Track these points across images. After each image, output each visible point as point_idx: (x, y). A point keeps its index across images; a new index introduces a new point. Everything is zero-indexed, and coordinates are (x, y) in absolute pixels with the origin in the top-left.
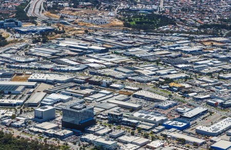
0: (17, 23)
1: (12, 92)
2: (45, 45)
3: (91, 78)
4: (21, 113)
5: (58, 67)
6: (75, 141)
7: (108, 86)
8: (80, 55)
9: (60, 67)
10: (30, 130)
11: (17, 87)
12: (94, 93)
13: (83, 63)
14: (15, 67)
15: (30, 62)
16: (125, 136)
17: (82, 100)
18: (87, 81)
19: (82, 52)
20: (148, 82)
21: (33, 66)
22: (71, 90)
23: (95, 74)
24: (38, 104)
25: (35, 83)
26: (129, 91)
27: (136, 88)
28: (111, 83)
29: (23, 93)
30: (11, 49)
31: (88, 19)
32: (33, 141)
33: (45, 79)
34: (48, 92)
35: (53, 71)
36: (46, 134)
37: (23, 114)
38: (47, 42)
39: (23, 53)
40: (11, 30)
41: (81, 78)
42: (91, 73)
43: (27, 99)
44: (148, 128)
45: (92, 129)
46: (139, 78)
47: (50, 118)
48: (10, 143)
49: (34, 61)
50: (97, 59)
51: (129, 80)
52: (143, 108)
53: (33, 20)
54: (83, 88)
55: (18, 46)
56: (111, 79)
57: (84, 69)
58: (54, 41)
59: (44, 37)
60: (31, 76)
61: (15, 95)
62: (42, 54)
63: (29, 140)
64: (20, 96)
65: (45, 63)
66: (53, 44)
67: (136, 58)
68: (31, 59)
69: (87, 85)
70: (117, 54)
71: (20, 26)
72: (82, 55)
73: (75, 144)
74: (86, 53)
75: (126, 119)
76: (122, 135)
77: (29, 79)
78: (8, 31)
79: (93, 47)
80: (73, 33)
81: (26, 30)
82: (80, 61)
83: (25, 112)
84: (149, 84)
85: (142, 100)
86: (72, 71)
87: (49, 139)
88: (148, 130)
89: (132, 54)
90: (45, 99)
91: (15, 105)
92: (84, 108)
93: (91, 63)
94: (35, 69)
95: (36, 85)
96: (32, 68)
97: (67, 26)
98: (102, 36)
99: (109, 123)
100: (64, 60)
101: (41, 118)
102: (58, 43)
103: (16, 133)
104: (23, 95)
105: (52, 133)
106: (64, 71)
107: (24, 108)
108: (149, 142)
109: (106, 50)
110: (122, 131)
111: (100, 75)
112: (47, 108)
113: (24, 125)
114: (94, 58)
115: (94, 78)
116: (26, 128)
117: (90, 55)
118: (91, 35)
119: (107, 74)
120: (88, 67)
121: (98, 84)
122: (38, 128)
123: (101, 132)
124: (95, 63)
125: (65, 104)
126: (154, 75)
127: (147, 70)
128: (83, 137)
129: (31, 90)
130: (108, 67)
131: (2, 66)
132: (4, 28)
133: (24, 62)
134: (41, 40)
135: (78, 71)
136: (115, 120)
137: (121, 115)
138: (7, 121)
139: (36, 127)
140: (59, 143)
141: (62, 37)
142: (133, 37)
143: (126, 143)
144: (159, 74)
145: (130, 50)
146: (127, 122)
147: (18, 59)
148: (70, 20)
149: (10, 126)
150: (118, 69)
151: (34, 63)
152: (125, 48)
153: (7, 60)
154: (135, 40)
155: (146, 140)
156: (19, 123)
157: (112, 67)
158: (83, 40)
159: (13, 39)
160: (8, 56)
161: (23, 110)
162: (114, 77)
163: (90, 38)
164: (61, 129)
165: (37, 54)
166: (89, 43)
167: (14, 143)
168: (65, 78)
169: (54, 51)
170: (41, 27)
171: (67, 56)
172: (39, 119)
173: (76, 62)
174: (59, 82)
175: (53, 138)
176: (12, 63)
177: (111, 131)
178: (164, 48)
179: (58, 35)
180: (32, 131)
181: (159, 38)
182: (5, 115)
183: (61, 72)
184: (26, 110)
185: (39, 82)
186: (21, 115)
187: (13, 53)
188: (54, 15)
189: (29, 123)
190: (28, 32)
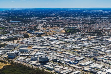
2: (40, 38)
4: (27, 58)
7: (56, 50)
8: (49, 41)
9: (43, 44)
11: (28, 50)
12: (51, 52)
14: (29, 44)
15: (34, 43)
16: (57, 66)
17: (47, 54)
18: (49, 49)
20: (68, 49)
21: (34, 44)
22: (44, 51)
23: (52, 47)
24: (33, 55)
26: (62, 52)
27: (64, 51)
28: (57, 49)
29: (30, 52)
30: (29, 39)
31: (55, 30)
33: (37, 48)
34: (37, 52)
36: (33, 65)
39: (33, 40)
41: (48, 48)
42: (51, 46)
43: (30, 54)
44: (65, 63)
45: (47, 63)
46: (66, 48)
47: (35, 59)
48: (21, 67)
50: (55, 42)
51: (62, 48)
52: (65, 57)
53: (38, 30)
54: (48, 51)
55: (32, 38)
56: (57, 48)
58: (43, 37)
59: (40, 35)
61: (27, 53)
62: (38, 41)
63: (28, 66)
65: (38, 43)
66: (42, 37)
67: (66, 42)
68: (35, 42)
69: (49, 50)
70: (61, 40)
71: (34, 32)
73: (41, 68)
74: (52, 40)
75: (58, 61)
76: (56, 65)
77: (32, 48)
78: (30, 33)
79: (54, 39)
80: (49, 34)
83: (29, 58)
84: (68, 50)
85: (65, 55)
86: (46, 45)
88: (65, 64)
89: (65, 41)
90: (35, 54)
91: (26, 56)
92: (45, 57)
94: (35, 45)
95: (34, 50)
96: (34, 45)
97: (48, 32)
98: (58, 35)
99: (53, 61)
100: (45, 42)
102: (44, 37)
103: (24, 64)
105: (35, 64)
106: (43, 46)
107: (29, 56)
108: (64, 68)
109: (58, 39)
110: (56, 64)
111: (54, 47)
112: (35, 57)
115: (52, 48)
117: (53, 41)
119: (56, 47)
120: (51, 44)
121: (53, 50)
122: (31, 63)
123: (50, 64)
124: (53, 43)
126: (71, 47)
127: (69, 46)
128: (44, 66)
129: (32, 51)
130: (57, 44)
131: (25, 44)
132: (29, 33)
134: (39, 36)
135: (48, 45)
136: (55, 61)
137: (57, 59)
138: (22, 60)
140: (36, 67)
142: (67, 36)
143: (57, 68)
144: (72, 47)
145: (65, 39)
146: (59, 61)
147: (31, 42)
148: (49, 30)
149: (23, 62)
150: (60, 45)
154: (68, 36)
155: (63, 67)
156: (26, 61)
158: (52, 36)
159: (31, 36)
160: (28, 41)
162: (58, 48)
163: (54, 36)
164: (38, 63)
165: (37, 40)
166: (53, 37)
169: (42, 40)
170: (40, 32)
172: (32, 60)
173: (48, 43)
174: (41, 49)
177: (53, 64)
178: (76, 39)
179: (45, 35)
180: (29, 63)
181: (75, 36)
182: (22, 58)
185: (35, 49)
188: (45, 29)
189: (29, 61)
190: (36, 34)
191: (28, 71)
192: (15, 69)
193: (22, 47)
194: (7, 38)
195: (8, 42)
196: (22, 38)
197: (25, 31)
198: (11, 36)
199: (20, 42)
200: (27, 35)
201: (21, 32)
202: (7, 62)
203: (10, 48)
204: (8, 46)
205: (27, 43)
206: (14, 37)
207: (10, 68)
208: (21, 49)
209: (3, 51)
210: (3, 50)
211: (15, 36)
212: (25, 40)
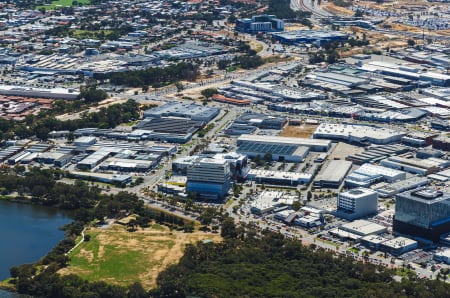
0: (275, 24)
1: (287, 157)
2: (333, 67)
3: (436, 136)
4: (309, 200)
5: (366, 112)
6: (424, 260)
8: (404, 90)
9: (370, 112)
10: (331, 234)
11: (294, 148)
12: (447, 167)
13: (414, 106)
14: (283, 110)
15: (311, 99)
17: (424, 179)
18: (429, 141)
19: (408, 83)
21: (319, 109)
22: (398, 158)
23: (443, 128)
24: (339, 183)
25: (329, 141)
29: (307, 161)
30: (271, 73)
31: (411, 17)
32: (342, 256)
33: (346, 134)
34: (358, 162)
35: (358, 119)
36: (365, 243)
37: (313, 202)
38: (337, 62)
39: (293, 82)
40: (265, 36)
41: (419, 134)
42: (434, 126)
43: (316, 173)
48: (298, 258)
49: (318, 98)
50: (442, 98)
53: (303, 18)
54: (422, 156)
55: (284, 67)
57: (420, 118)
58: (350, 61)
59: (330, 52)
60: (319, 127)
61: (292, 164)
62: (329, 86)
63: (332, 253)
64: (303, 165)
65: (339, 103)
66: (349, 66)
68: (313, 94)
69: (429, 149)
71: (282, 30)
72: (409, 90)
73: (424, 266)
74: (416, 86)
77: (316, 133)
78: (260, 38)
79: (429, 74)
80: (386, 44)
81: (294, 37)
82: (408, 102)
83: (316, 197)
86: (396, 121)
87: (371, 253)
90: (351, 175)
91: (296, 183)
92: (438, 196)
93: (430, 105)
94: (324, 114)
95: (330, 146)
96: (316, 113)
97: (371, 33)
98: (444, 52)
100: (376, 98)
101: (351, 211)
102: (360, 64)
103: (307, 239)
104: (307, 165)
105: (376, 241)
106: (381, 121)
107: (313, 189)
112: (361, 192)
113: (319, 223)
114: (436, 97)
115: (443, 137)
116: (323, 229)
117: (426, 90)
118: (420, 50)
120: (428, 113)
122: (348, 230)
124: (438, 105)
125: (392, 186)
128: (439, 254)
129: (323, 155)
131: (259, 106)
132: (251, 32)
133: (299, 100)
134: (326, 56)
135: (409, 121)
138: (285, 213)
139: (343, 229)
140: (392, 262)
141: (364, 53)
147: (287, 93)
148: (374, 19)
149: (293, 223)
151: (320, 103)
153: (266, 95)
156: (310, 219)
158: (407, 59)
159: (270, 54)
160: (268, 86)
161: (313, 193)
163: (420, 55)
164: (391, 236)
165: (323, 84)
166: (418, 66)
167: (306, 258)
168: (384, 133)
169: (355, 80)
170: (322, 33)
171: (380, 90)
172: (347, 213)
173: (402, 103)
174: (375, 141)
175: (379, 253)
176: (277, 101)
179: (356, 48)
180: (336, 236)
182: (280, 201)
183: (375, 122)
184: (318, 194)
185: (336, 139)
186: (311, 203)
187: (276, 82)
188: (342, 9)
189: (327, 220)
190: (298, 41)
191: (350, 287)
192: (263, 267)
193: (250, 129)
194: (131, 68)
195: (145, 90)
196: (222, 65)
197: (222, 23)
198: (147, 52)
199: (221, 97)
200: (244, 47)
201: (198, 28)
202: (193, 223)
203: (171, 129)
204: (157, 119)
205: (268, 99)
206: (167, 58)
207: (227, 262)
208: (244, 137)
209: (139, 152)
210: (137, 141)
211: (171, 53)
212: (244, 78)
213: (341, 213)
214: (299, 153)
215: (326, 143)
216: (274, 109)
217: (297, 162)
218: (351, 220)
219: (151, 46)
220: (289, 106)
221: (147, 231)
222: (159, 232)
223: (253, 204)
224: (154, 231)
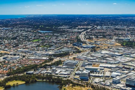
0: (81, 44)
1: (96, 71)
2: (96, 52)
3: (125, 66)
5: (108, 61)
12: (129, 72)
13: (116, 60)
17: (126, 75)
18: (123, 67)
19: (112, 55)
22: (119, 71)
28: (134, 69)
29: (101, 72)
30: (84, 54)
31: (106, 42)
34: (112, 72)
35: (107, 63)
36: (122, 89)
39: (89, 56)
41: (120, 66)
42: (122, 64)
43: (104, 74)
50: (121, 59)
53: (85, 43)
54: (123, 70)
55: (86, 53)
57: (119, 63)
62: (97, 56)
65: (101, 60)
66: (99, 52)
68: (95, 58)
70: (127, 56)
72: (113, 57)
77: (100, 66)
78: (78, 47)
79: (116, 54)
80: (103, 48)
82: (114, 59)
83: (106, 79)
86: (115, 63)
89: (133, 56)
90: (111, 75)
91: (101, 77)
93: (119, 60)
96: (98, 62)
97: (99, 45)
98: (116, 49)
101: (116, 82)
102: (101, 52)
105: (124, 89)
106: (112, 63)
111: (127, 65)
112: (117, 78)
114: (119, 58)
116: (111, 86)
117: (117, 57)
118: (111, 49)
121: (129, 69)
125: (121, 77)
129: (103, 71)
130: (127, 62)
132: (76, 46)
133: (93, 59)
135: (117, 63)
138: (102, 83)
141: (100, 49)
145: (131, 55)
147: (89, 58)
148: (99, 43)
149: (105, 85)
150: (132, 63)
151: (97, 60)
152: (128, 54)
153: (86, 58)
154: (130, 51)
156: (108, 84)
157: (129, 62)
158: (109, 51)
159: (82, 50)
164: (126, 87)
165: (95, 56)
166: (112, 52)
169: (102, 55)
171: (108, 57)
174: (113, 67)
179: (98, 49)
180: (115, 87)
182: (100, 80)
185: (105, 67)
186: (106, 81)
187: (86, 56)
188: (91, 41)
189: (111, 84)
190: (86, 47)
193: (86, 65)
196: (74, 52)
197: (69, 44)
199: (77, 59)
200: (76, 49)
201: (65, 45)
203: (71, 66)
204: (67, 64)
206: (62, 51)
208: (86, 67)
209: (66, 71)
210: (64, 68)
212: (80, 55)
213: (114, 83)
214: (98, 70)
215: (103, 68)
216: (89, 61)
217: (99, 72)
218: (116, 84)
219: (58, 49)
220: (91, 60)
221: (76, 87)
222: (78, 87)
223: (95, 81)
224: (77, 87)
